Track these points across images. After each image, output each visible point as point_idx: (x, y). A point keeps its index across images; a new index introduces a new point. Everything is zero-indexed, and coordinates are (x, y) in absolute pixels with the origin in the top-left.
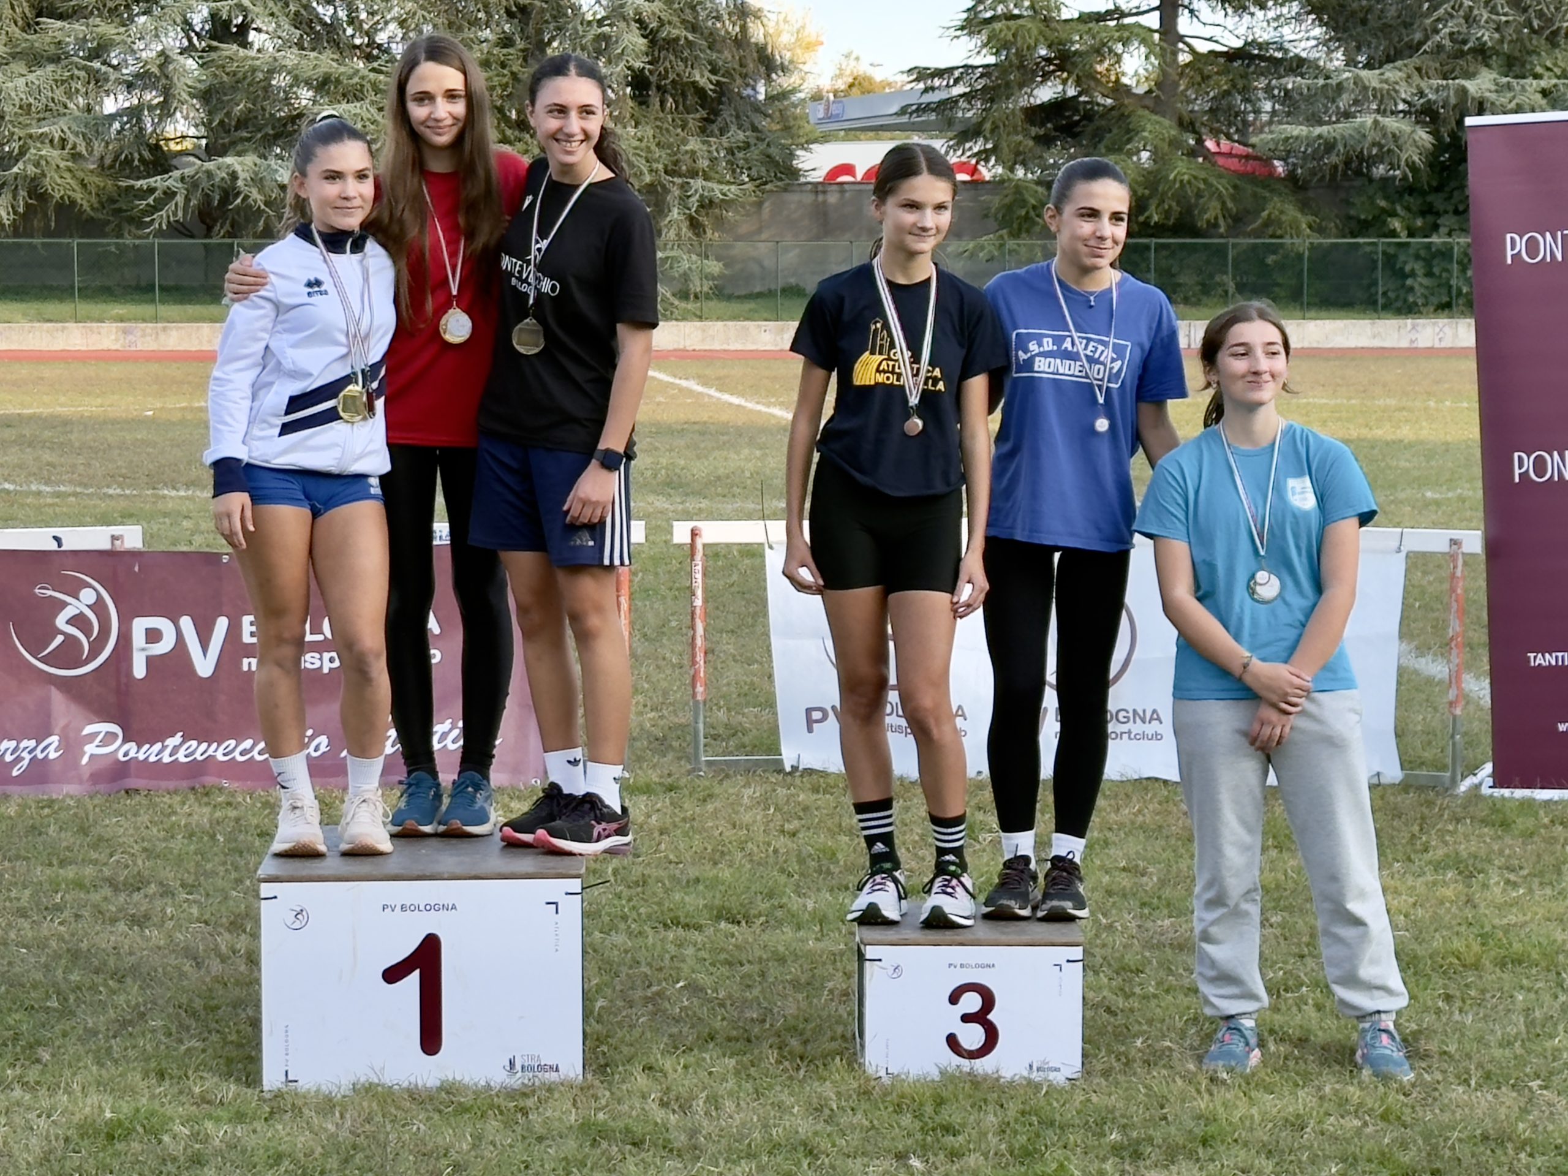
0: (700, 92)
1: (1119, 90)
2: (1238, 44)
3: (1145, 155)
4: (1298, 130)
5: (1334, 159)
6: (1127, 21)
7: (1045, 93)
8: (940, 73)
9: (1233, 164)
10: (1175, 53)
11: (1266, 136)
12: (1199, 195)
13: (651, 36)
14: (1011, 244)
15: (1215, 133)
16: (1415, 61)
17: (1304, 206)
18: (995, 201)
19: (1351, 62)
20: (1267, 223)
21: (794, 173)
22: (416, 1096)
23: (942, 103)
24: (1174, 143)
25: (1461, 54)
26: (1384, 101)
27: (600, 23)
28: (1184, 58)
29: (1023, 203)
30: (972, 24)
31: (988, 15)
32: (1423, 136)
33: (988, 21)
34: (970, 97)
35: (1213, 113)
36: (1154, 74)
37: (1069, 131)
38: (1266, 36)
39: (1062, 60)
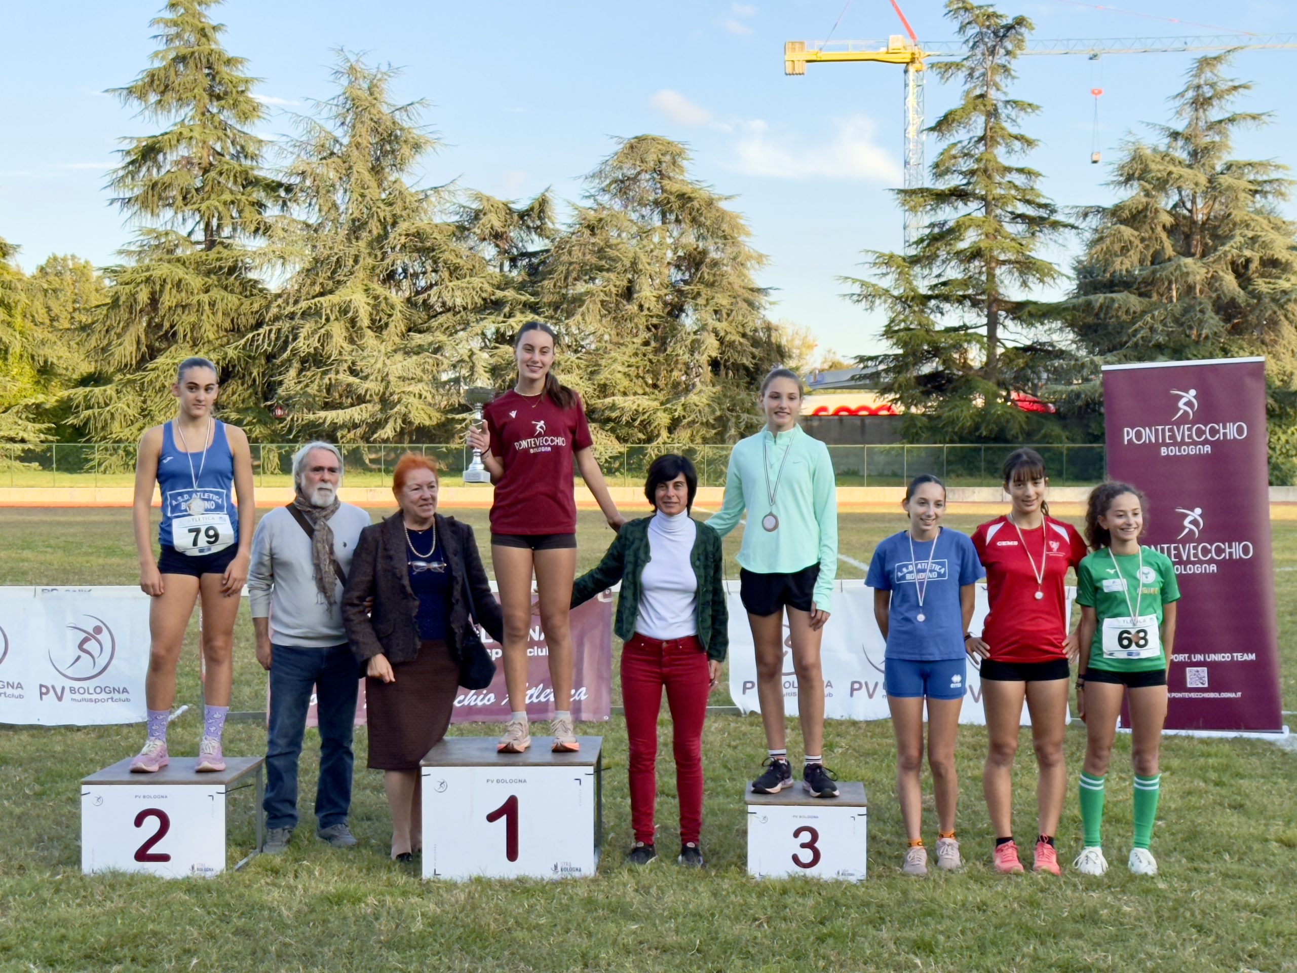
0: (746, 368)
1: (966, 366)
2: (1029, 343)
3: (980, 401)
4: (1060, 388)
5: (1079, 403)
6: (970, 331)
7: (927, 369)
8: (871, 359)
9: (1027, 405)
10: (994, 348)
11: (1044, 391)
12: (1008, 421)
13: (721, 340)
15: (1017, 390)
16: (1123, 351)
17: (1065, 427)
18: (900, 425)
19: (1090, 352)
20: (1045, 436)
22: (504, 884)
23: (872, 374)
24: (995, 395)
27: (695, 333)
28: (1000, 351)
29: (915, 425)
30: (889, 332)
31: (896, 328)
33: (897, 331)
34: (887, 371)
35: (1016, 379)
36: (984, 359)
37: (940, 389)
38: (1044, 339)
39: (936, 351)
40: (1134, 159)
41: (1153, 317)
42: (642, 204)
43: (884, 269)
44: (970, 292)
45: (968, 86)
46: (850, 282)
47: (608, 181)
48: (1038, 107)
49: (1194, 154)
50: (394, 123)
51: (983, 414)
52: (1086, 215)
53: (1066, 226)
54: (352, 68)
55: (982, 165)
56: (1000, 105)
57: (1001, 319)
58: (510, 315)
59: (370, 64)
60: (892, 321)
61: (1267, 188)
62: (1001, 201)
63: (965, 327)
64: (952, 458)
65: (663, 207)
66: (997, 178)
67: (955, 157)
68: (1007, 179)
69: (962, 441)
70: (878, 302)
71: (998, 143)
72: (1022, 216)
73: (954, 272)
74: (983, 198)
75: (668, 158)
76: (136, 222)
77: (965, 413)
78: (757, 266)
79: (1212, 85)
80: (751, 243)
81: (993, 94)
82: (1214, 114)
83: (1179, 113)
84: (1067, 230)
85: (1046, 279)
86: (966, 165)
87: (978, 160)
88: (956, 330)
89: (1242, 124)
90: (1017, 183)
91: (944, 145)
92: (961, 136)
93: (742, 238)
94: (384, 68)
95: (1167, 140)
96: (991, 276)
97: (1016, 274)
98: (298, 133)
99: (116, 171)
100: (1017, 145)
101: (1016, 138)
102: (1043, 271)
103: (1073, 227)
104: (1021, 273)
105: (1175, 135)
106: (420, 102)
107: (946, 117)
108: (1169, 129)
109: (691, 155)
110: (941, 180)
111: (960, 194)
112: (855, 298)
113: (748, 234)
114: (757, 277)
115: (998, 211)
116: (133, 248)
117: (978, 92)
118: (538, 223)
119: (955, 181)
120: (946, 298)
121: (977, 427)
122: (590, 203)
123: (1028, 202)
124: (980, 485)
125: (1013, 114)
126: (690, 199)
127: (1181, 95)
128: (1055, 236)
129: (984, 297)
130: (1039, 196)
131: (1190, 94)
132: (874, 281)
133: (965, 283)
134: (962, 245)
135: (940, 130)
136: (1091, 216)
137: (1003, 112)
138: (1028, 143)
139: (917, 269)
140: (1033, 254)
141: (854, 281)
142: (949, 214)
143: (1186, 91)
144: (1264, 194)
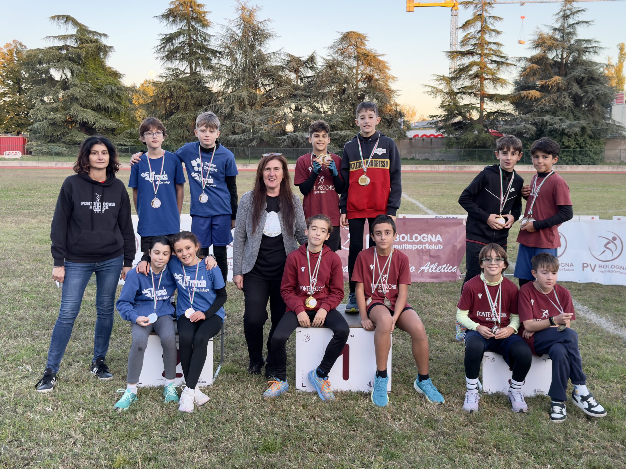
0: (388, 120)
1: (471, 119)
2: (496, 110)
3: (476, 132)
4: (507, 127)
6: (473, 106)
7: (456, 120)
8: (435, 116)
9: (494, 134)
10: (483, 112)
11: (501, 128)
12: (487, 140)
14: (448, 150)
15: (491, 128)
16: (533, 113)
18: (445, 141)
19: (519, 113)
21: (406, 136)
23: (435, 122)
24: (482, 130)
25: (542, 112)
26: (526, 121)
28: (485, 113)
29: (451, 142)
30: (442, 106)
32: (534, 128)
33: (444, 106)
34: (441, 121)
35: (491, 124)
36: (478, 117)
37: (461, 128)
38: (502, 109)
39: (460, 114)
40: (539, 38)
41: (545, 100)
42: (350, 57)
43: (441, 82)
44: (474, 90)
45: (475, 11)
46: (427, 87)
47: (336, 50)
48: (502, 19)
49: (563, 37)
50: (258, 28)
51: (477, 137)
52: (520, 61)
53: (512, 65)
54: (243, 7)
55: (480, 42)
56: (487, 18)
57: (485, 101)
58: (300, 100)
59: (250, 6)
60: (443, 102)
61: (591, 50)
62: (487, 55)
63: (471, 104)
64: (465, 154)
65: (357, 58)
66: (486, 46)
67: (469, 38)
68: (489, 47)
69: (469, 147)
70: (438, 94)
71: (486, 33)
72: (495, 62)
73: (467, 83)
74: (479, 54)
75: (359, 40)
76: (165, 65)
77: (471, 137)
78: (392, 81)
79: (570, 10)
80: (390, 73)
81: (485, 14)
82: (571, 21)
83: (557, 21)
84: (512, 66)
85: (504, 85)
86: (473, 42)
87: (479, 39)
88: (468, 105)
89: (581, 25)
90: (493, 48)
91: (465, 34)
92: (473, 30)
93: (387, 71)
94: (255, 8)
95: (552, 31)
96: (482, 84)
97: (492, 83)
98: (223, 32)
99: (157, 46)
100: (494, 33)
101: (493, 30)
102: (503, 82)
103: (515, 65)
104: (494, 83)
105: (555, 29)
106: (269, 20)
107: (466, 23)
108: (552, 27)
109: (368, 39)
110: (464, 48)
111: (470, 53)
112: (429, 93)
113: (389, 69)
114: (393, 86)
115: (486, 60)
116: (164, 75)
117: (479, 13)
118: (311, 65)
119: (469, 48)
120: (464, 93)
121: (475, 142)
122: (330, 58)
123: (498, 56)
124: (476, 164)
125: (492, 21)
126: (368, 56)
127: (558, 14)
128: (507, 68)
129: (479, 93)
130: (501, 53)
131: (562, 13)
132: (436, 86)
133: (471, 87)
134: (471, 73)
135: (464, 29)
136: (522, 61)
137: (489, 20)
138: (497, 32)
139: (453, 82)
140: (498, 76)
141: (429, 86)
142: (466, 61)
143: (561, 11)
144: (589, 52)
